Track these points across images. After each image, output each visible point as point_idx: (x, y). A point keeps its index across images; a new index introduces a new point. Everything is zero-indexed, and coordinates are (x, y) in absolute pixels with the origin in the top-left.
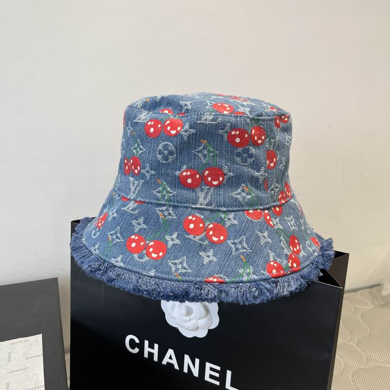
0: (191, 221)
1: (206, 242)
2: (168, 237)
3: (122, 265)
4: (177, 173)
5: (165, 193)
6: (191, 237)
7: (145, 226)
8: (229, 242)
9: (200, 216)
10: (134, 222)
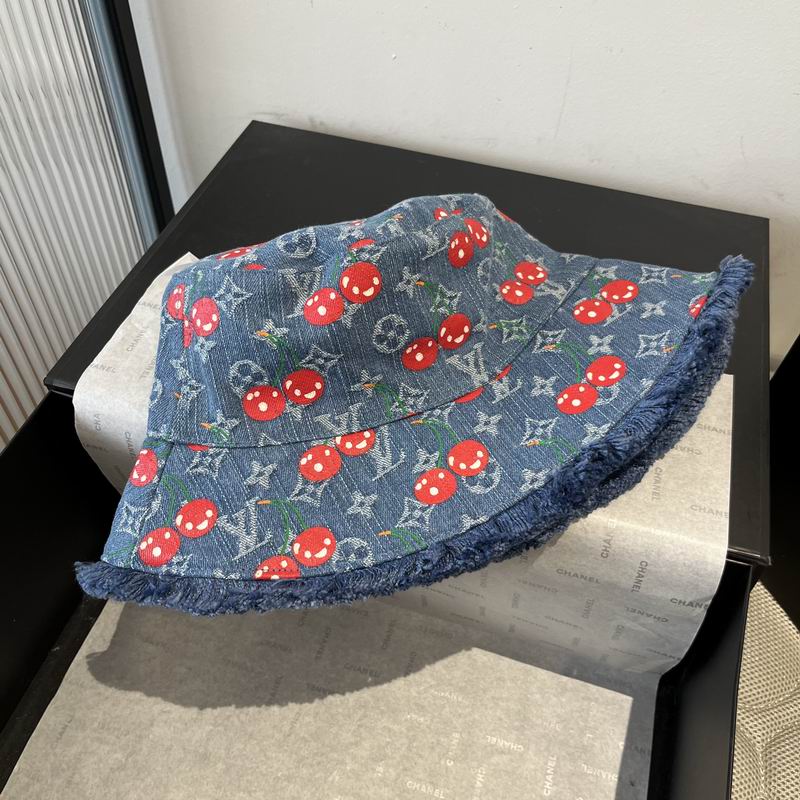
0: (584, 314)
1: (629, 307)
2: (591, 351)
3: (606, 427)
4: (499, 298)
5: (515, 329)
6: (609, 320)
7: (553, 379)
8: (642, 281)
9: (581, 301)
10: (536, 392)
